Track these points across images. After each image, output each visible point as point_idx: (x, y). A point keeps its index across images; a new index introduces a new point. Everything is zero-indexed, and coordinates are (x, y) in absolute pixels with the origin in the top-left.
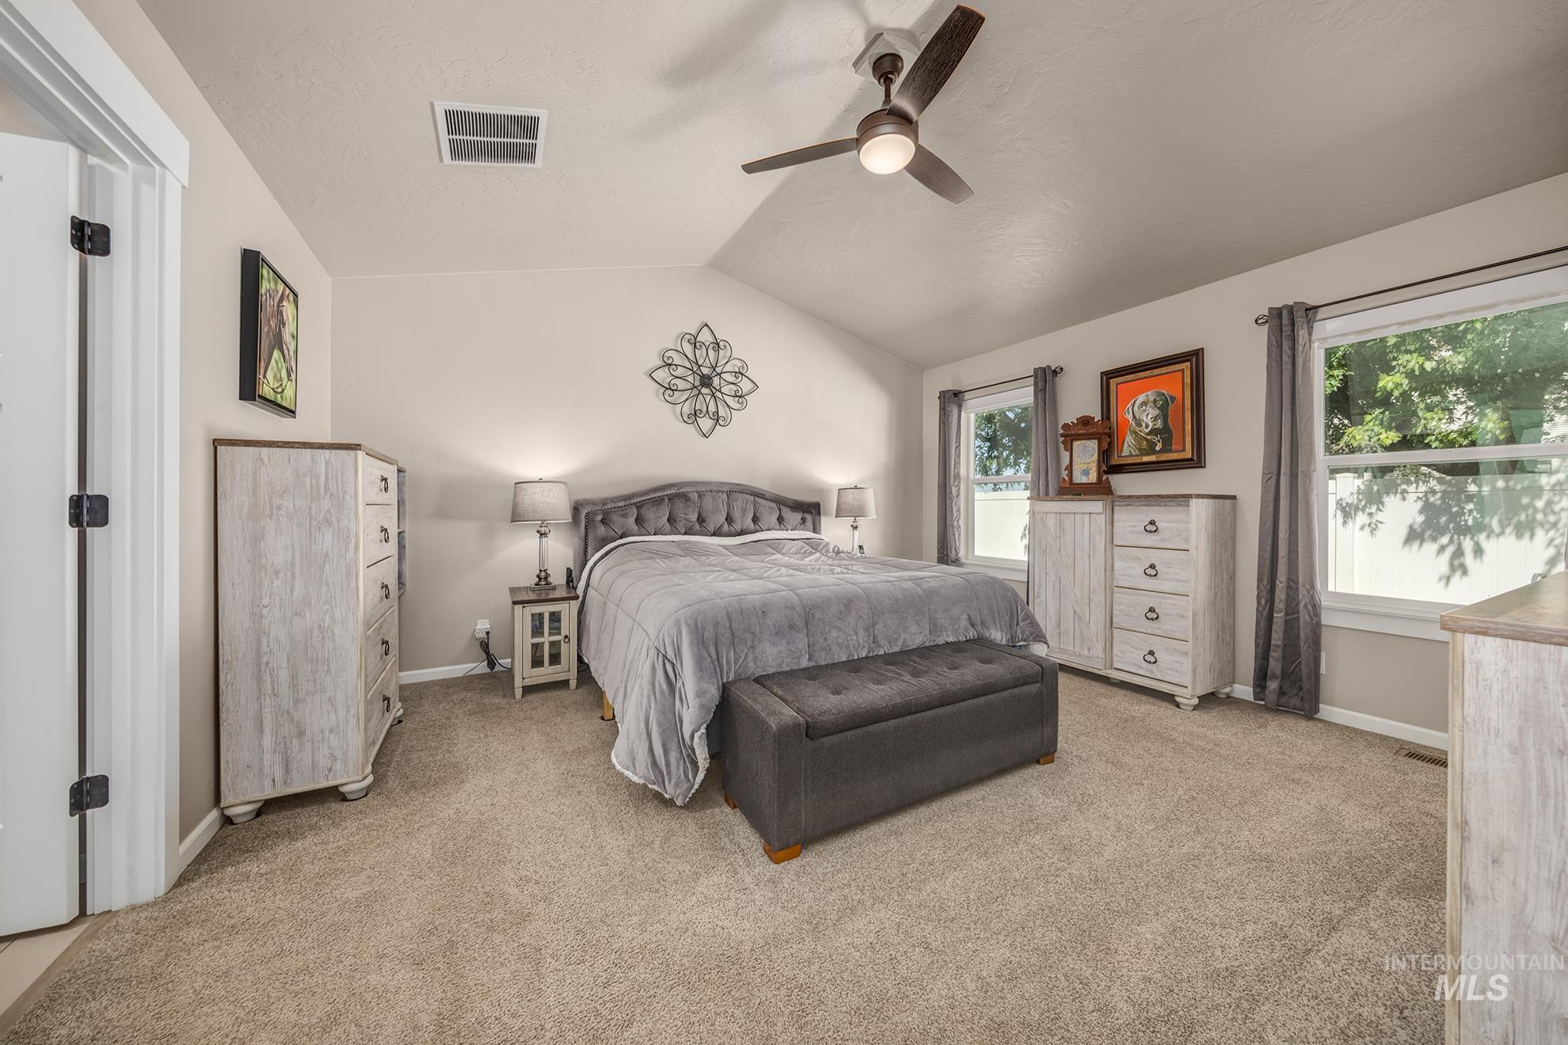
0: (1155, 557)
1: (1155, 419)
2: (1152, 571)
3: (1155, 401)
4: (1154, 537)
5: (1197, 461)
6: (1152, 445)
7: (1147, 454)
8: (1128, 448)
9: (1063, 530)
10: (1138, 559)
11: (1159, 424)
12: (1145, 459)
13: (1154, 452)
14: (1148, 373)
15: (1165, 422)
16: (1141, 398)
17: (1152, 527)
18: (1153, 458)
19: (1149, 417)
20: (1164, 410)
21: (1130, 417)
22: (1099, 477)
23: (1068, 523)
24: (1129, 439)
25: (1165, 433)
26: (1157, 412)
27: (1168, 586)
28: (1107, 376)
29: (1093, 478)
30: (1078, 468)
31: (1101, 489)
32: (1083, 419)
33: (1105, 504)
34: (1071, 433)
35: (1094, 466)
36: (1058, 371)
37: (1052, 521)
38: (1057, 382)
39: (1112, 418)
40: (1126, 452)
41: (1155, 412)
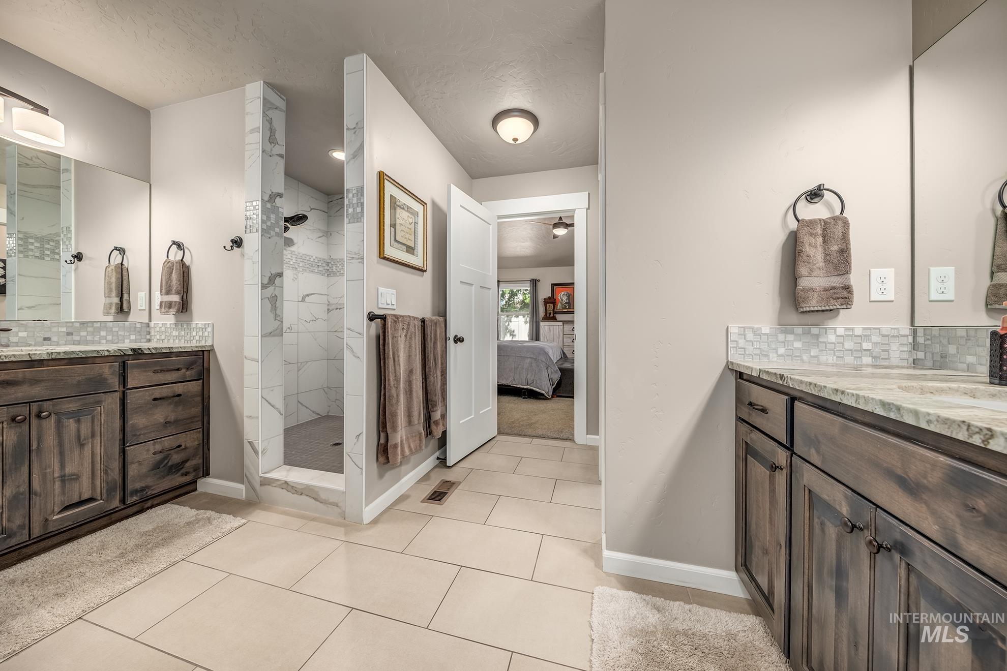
1: (567, 299)
2: (573, 341)
3: (566, 295)
6: (564, 307)
8: (559, 306)
9: (550, 331)
10: (570, 338)
11: (567, 301)
12: (564, 310)
13: (566, 309)
15: (569, 301)
16: (563, 293)
17: (573, 329)
18: (566, 310)
19: (564, 299)
20: (569, 297)
21: (560, 298)
23: (552, 328)
24: (559, 304)
25: (569, 303)
28: (553, 285)
29: (552, 315)
30: (548, 312)
31: (554, 319)
32: (549, 298)
33: (562, 323)
34: (547, 301)
35: (552, 312)
36: (539, 281)
37: (546, 327)
38: (538, 284)
39: (555, 298)
40: (558, 308)
41: (566, 298)
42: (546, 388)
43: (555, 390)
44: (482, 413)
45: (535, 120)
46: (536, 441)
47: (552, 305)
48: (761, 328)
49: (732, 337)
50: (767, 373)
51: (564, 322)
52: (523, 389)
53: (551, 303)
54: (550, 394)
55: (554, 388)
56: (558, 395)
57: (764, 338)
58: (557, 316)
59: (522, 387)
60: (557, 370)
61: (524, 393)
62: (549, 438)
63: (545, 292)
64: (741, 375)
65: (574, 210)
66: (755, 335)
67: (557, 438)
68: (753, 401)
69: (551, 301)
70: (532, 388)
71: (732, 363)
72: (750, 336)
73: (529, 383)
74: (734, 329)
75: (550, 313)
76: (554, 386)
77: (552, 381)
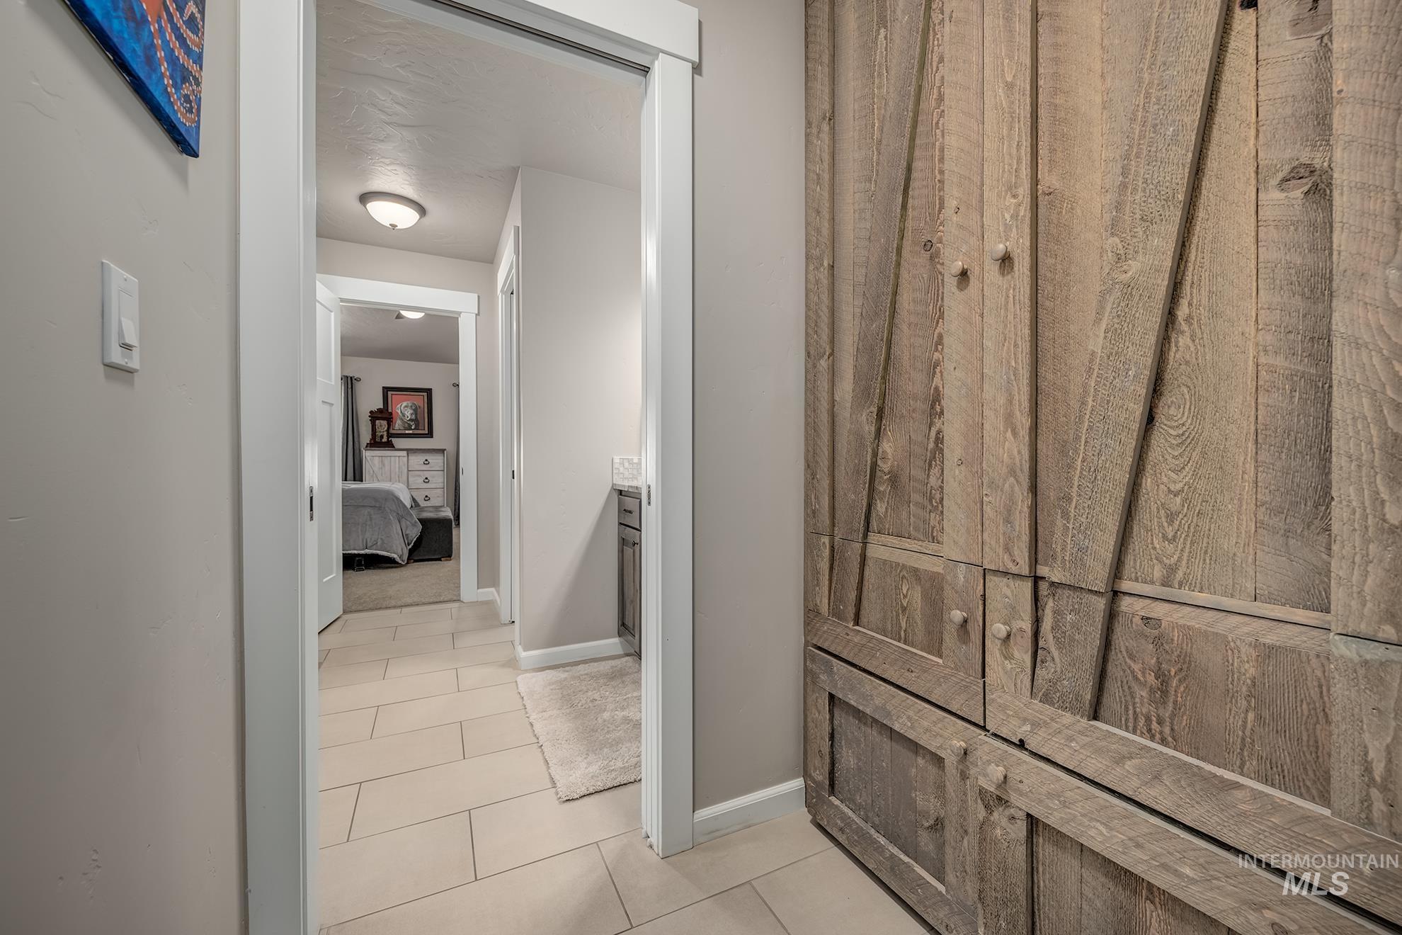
0: (427, 474)
1: (411, 414)
2: (426, 480)
3: (411, 406)
4: (428, 466)
5: (430, 434)
6: (411, 426)
7: (408, 430)
8: (398, 425)
10: (420, 476)
11: (413, 417)
12: (407, 432)
13: (412, 429)
14: (408, 393)
15: (416, 417)
16: (405, 404)
17: (426, 462)
18: (411, 432)
19: (409, 413)
20: (415, 411)
21: (399, 412)
22: (388, 439)
23: (386, 461)
24: (399, 422)
25: (416, 421)
26: (412, 411)
27: (433, 486)
28: (386, 390)
29: (385, 440)
30: (379, 434)
31: (389, 445)
32: (380, 411)
33: (405, 452)
34: (374, 416)
35: (385, 434)
36: (358, 380)
37: (376, 460)
38: (358, 386)
39: (390, 411)
40: (397, 427)
41: (411, 411)
42: (398, 550)
43: (411, 552)
44: (326, 581)
45: (422, 211)
46: (405, 610)
47: (384, 423)
48: (632, 459)
49: (616, 466)
50: (631, 487)
51: (409, 451)
52: (359, 555)
53: (383, 419)
54: (405, 557)
55: (410, 550)
56: (416, 558)
57: (635, 465)
58: (395, 441)
59: (356, 552)
60: (416, 522)
61: (360, 562)
62: (424, 604)
63: (370, 400)
64: (621, 492)
65: (459, 313)
66: (630, 464)
67: (437, 602)
68: (626, 509)
69: (383, 414)
70: (375, 552)
71: (615, 484)
72: (626, 465)
73: (369, 545)
74: (617, 460)
75: (382, 437)
76: (410, 547)
77: (407, 538)
